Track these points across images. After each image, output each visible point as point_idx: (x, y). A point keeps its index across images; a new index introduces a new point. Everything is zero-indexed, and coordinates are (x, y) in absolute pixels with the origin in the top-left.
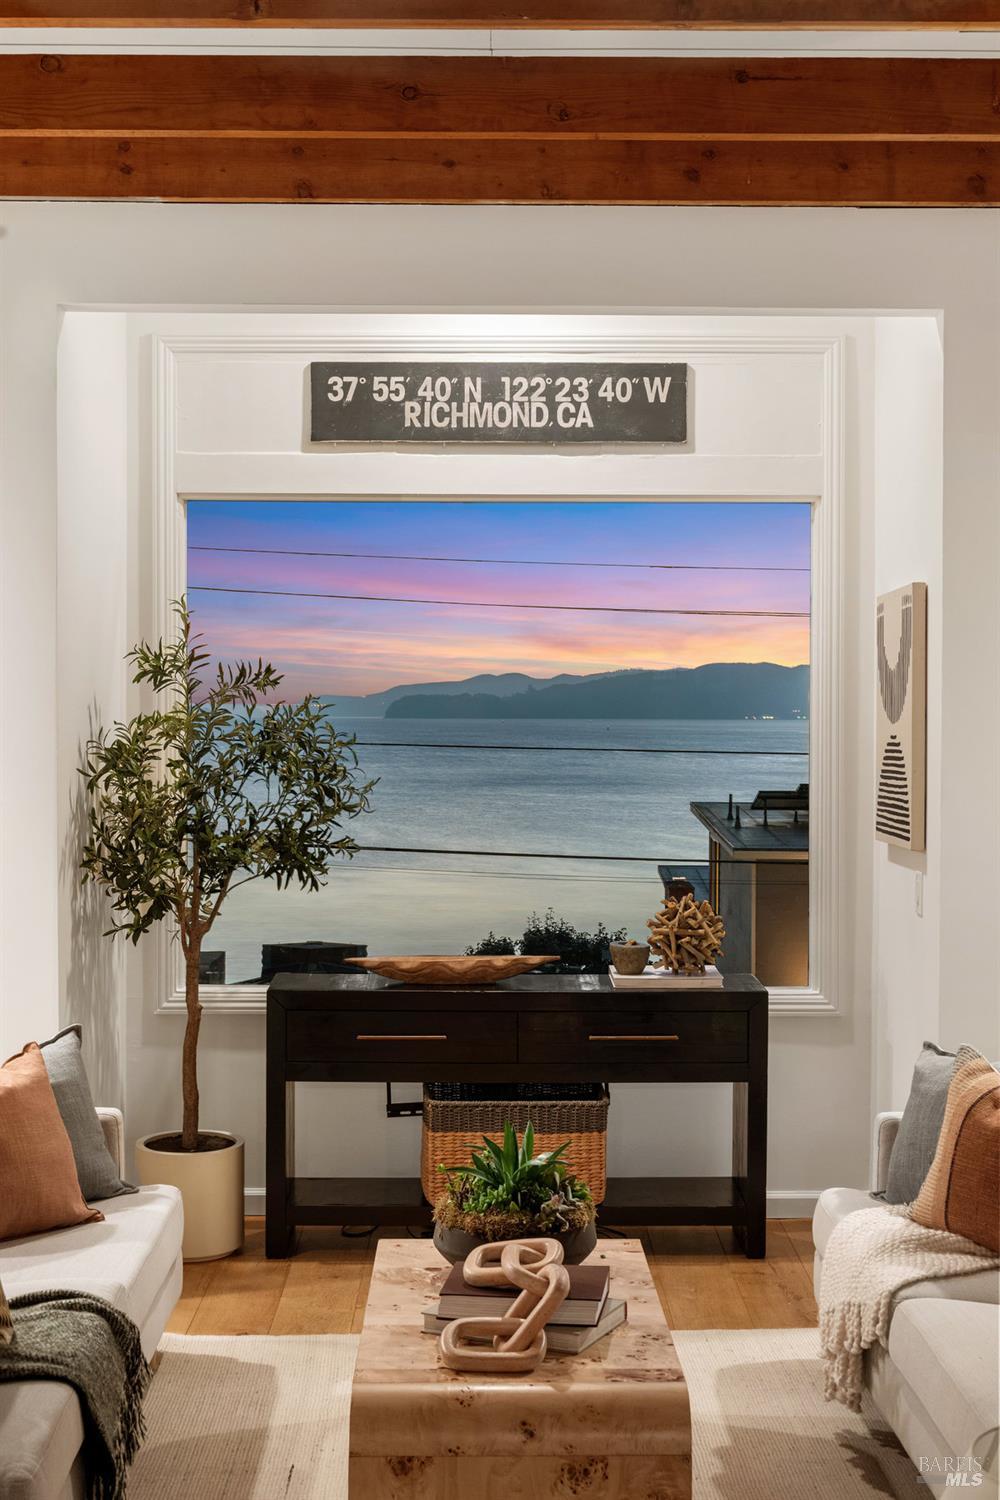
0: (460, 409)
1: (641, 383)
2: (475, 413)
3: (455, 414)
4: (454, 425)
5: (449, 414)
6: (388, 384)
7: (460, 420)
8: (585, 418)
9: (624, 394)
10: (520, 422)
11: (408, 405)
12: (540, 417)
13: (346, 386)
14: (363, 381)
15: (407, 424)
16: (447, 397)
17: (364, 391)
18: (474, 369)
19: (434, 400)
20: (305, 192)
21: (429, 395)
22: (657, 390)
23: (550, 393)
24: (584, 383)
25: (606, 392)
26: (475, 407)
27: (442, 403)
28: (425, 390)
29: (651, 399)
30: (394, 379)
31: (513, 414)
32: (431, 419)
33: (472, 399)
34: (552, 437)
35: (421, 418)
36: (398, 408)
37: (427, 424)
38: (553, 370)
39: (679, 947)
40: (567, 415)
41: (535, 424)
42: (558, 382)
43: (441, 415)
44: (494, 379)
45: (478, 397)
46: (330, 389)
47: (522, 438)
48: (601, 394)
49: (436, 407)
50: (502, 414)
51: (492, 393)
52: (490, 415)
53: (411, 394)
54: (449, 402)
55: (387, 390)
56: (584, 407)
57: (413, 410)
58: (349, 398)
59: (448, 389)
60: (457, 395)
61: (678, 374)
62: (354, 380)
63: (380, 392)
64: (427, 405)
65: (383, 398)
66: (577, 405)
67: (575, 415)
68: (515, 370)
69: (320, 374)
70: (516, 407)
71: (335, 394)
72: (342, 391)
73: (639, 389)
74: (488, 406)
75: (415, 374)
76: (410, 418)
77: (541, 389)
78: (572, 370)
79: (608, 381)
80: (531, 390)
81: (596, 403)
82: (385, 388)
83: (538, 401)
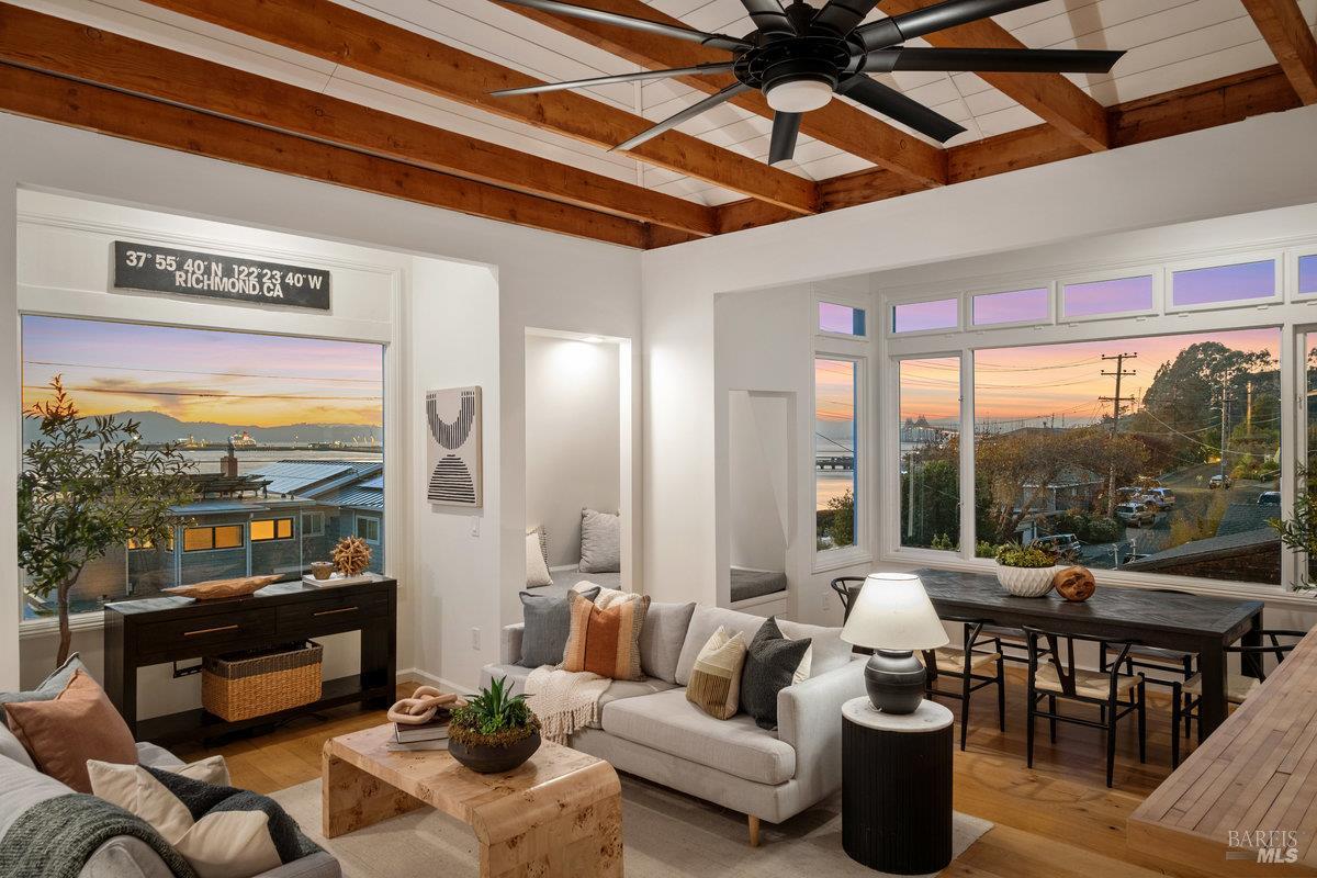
0: (209, 279)
1: (307, 279)
2: (217, 282)
3: (206, 282)
4: (206, 288)
5: (202, 282)
6: (165, 260)
7: (209, 285)
8: (278, 292)
9: (298, 282)
10: (243, 290)
11: (178, 273)
12: (254, 290)
13: (139, 258)
14: (150, 256)
15: (178, 284)
16: (201, 271)
17: (150, 262)
18: (218, 259)
19: (194, 273)
20: (195, 147)
21: (191, 269)
22: (315, 283)
23: (260, 277)
24: (278, 274)
25: (290, 279)
26: (218, 279)
27: (198, 274)
28: (189, 265)
29: (312, 287)
30: (169, 258)
31: (239, 286)
32: (192, 282)
33: (216, 275)
34: (261, 300)
35: (186, 282)
36: (172, 275)
37: (189, 285)
38: (262, 265)
39: (352, 563)
40: (269, 290)
41: (252, 293)
42: (265, 271)
43: (198, 281)
44: (229, 265)
45: (220, 274)
46: (128, 258)
47: (243, 298)
48: (287, 281)
49: (195, 276)
50: (233, 285)
51: (228, 273)
52: (226, 284)
53: (180, 267)
54: (202, 275)
55: (164, 263)
56: (278, 287)
57: (181, 276)
58: (141, 264)
59: (202, 267)
60: (207, 271)
61: (325, 275)
62: (144, 255)
63: (160, 264)
64: (189, 275)
65: (163, 267)
66: (275, 285)
67: (273, 290)
68: (241, 262)
69: (121, 249)
70: (241, 282)
71: (132, 261)
72: (135, 260)
73: (306, 281)
74: (225, 279)
75: (182, 257)
76: (179, 280)
77: (255, 274)
78: (272, 267)
79: (291, 274)
80: (249, 274)
81: (284, 286)
82: (163, 262)
83: (253, 280)
